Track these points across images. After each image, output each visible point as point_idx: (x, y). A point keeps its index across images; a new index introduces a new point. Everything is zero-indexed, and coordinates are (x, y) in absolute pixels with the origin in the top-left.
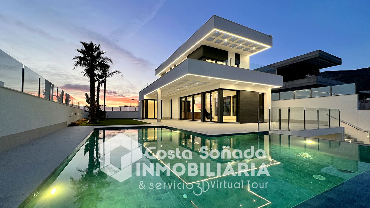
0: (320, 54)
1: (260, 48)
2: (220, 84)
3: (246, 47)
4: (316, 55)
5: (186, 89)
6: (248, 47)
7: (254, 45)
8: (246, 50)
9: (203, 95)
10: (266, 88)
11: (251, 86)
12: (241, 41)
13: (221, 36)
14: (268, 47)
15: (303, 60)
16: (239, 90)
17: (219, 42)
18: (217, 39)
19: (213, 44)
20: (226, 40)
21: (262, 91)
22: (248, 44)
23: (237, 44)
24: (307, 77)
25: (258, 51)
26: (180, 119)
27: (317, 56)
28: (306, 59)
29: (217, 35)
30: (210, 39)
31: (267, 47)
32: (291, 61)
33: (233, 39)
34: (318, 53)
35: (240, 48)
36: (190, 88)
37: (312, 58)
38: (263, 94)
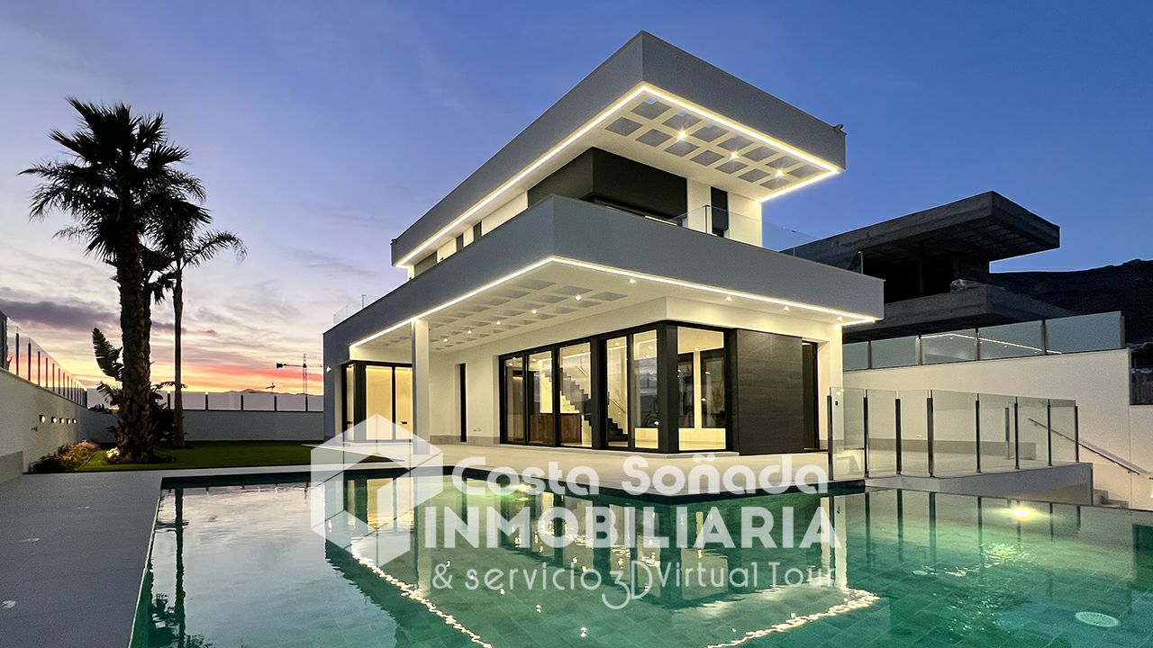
1: (801, 172)
2: (668, 303)
3: (752, 165)
5: (527, 322)
6: (760, 165)
7: (782, 162)
8: (751, 177)
9: (599, 345)
10: (826, 322)
11: (777, 314)
12: (736, 143)
13: (666, 116)
14: (831, 170)
16: (736, 329)
17: (655, 138)
18: (648, 125)
19: (631, 147)
20: (682, 135)
21: (811, 334)
22: (759, 154)
23: (721, 151)
24: (955, 287)
25: (795, 182)
26: (501, 443)
27: (987, 213)
29: (650, 109)
30: (623, 126)
31: (825, 171)
33: (709, 133)
35: (729, 168)
36: (545, 317)
38: (815, 345)
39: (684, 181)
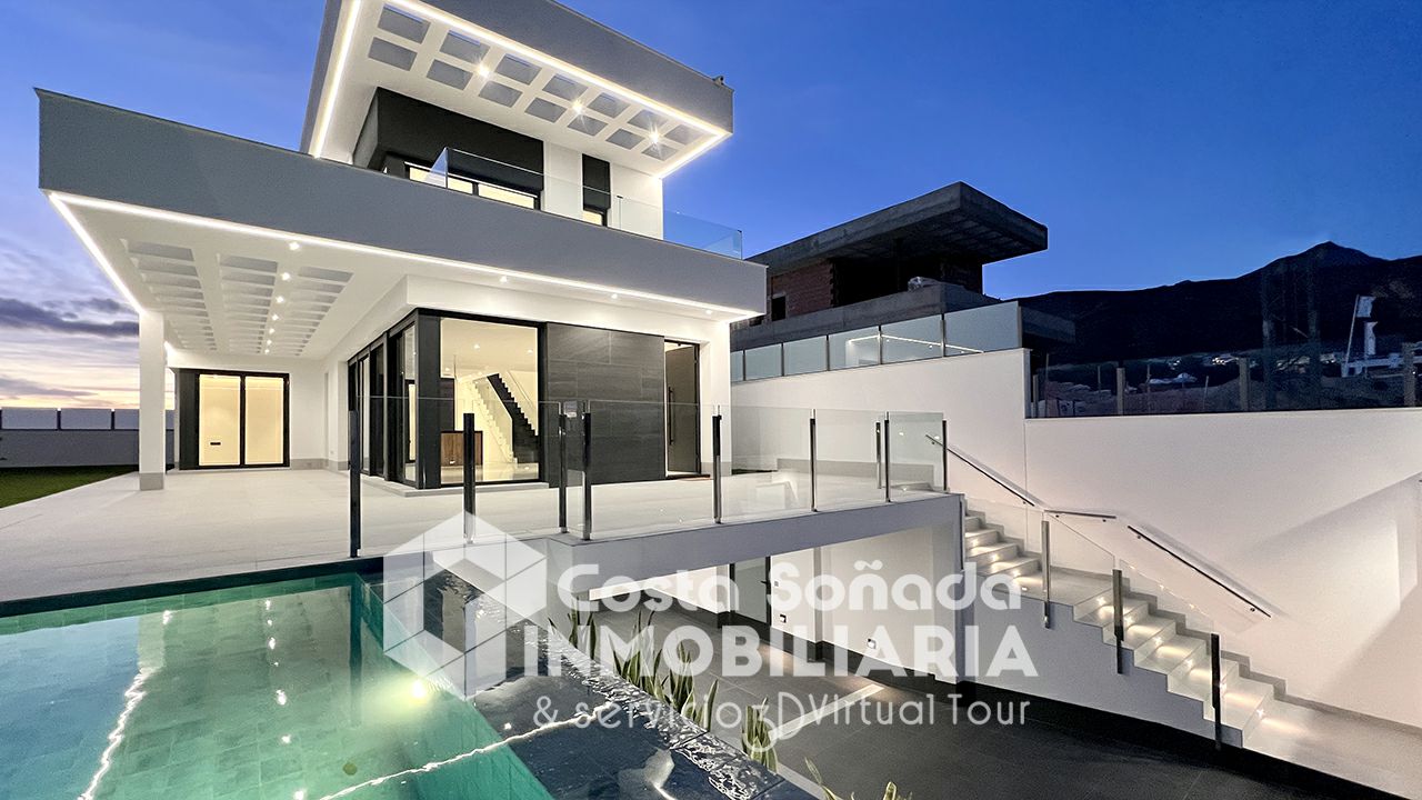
0: (962, 198)
4: (950, 203)
7: (648, 118)
14: (716, 131)
15: (910, 221)
16: (546, 323)
21: (689, 333)
23: (554, 99)
24: (912, 285)
27: (954, 207)
28: (922, 217)
32: (873, 223)
34: (955, 194)
37: (939, 212)
38: (696, 349)
39: (540, 143)
